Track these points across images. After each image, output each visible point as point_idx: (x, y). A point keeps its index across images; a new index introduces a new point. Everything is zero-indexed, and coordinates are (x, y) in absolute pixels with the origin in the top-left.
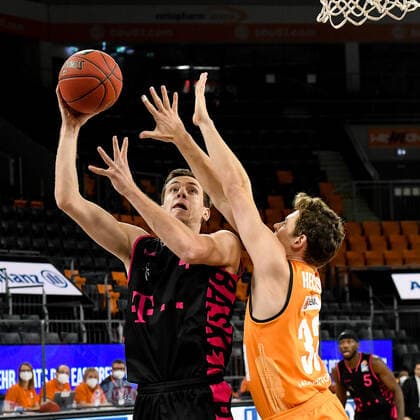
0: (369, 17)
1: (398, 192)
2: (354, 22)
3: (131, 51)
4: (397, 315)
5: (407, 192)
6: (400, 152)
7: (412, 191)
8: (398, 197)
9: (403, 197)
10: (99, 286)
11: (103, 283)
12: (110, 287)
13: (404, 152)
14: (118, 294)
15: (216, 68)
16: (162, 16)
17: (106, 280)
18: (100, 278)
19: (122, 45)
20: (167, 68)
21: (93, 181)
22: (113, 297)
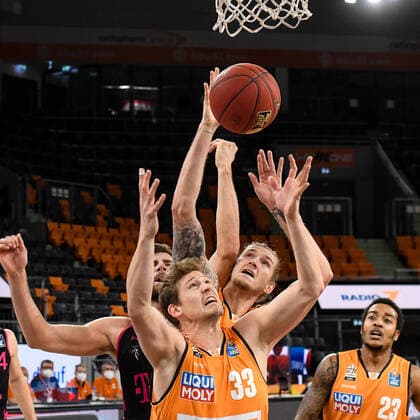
0: (266, 26)
1: (321, 208)
2: (249, 30)
3: (75, 70)
4: (316, 323)
5: (329, 208)
6: (324, 171)
7: (333, 208)
8: (320, 213)
9: (326, 213)
10: (36, 289)
11: (40, 287)
12: (47, 291)
13: (327, 171)
14: (54, 298)
15: (155, 89)
16: (106, 39)
17: (43, 284)
18: (37, 283)
19: (68, 65)
20: (110, 87)
21: (35, 191)
22: (49, 301)
